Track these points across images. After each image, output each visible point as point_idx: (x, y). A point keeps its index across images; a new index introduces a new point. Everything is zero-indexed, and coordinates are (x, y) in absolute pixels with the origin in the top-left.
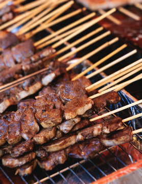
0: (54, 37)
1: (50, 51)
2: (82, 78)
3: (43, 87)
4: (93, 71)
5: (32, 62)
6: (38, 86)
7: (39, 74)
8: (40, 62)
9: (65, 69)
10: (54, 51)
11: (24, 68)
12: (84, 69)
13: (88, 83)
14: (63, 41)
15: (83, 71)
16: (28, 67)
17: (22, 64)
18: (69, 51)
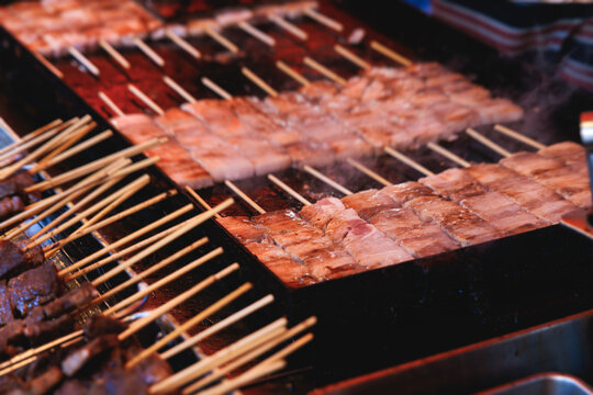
0: (107, 255)
1: (87, 294)
2: (151, 359)
3: (64, 379)
4: (179, 340)
5: (46, 318)
6: (51, 376)
7: (58, 346)
8: (64, 317)
9: (116, 338)
10: (95, 292)
11: (27, 331)
12: (160, 334)
13: (164, 372)
14: (124, 266)
15: (161, 338)
16: (37, 329)
17: (24, 322)
18: (134, 289)
